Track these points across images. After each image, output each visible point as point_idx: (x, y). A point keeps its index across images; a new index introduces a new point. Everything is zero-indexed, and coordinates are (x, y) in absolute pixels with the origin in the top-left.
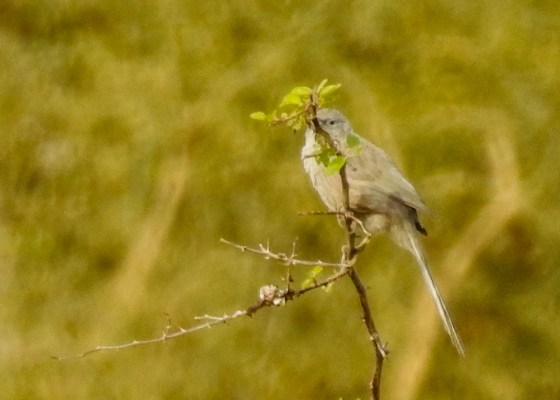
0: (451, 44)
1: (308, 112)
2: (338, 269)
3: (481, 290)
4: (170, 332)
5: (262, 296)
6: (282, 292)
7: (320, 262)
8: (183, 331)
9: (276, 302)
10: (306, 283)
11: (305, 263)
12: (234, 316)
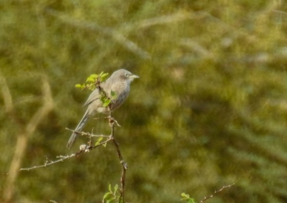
0: (27, 49)
1: (97, 84)
2: (109, 138)
3: (40, 138)
4: (48, 163)
5: (81, 149)
6: (88, 147)
7: (102, 136)
8: (53, 162)
9: (86, 151)
10: (97, 144)
11: (97, 136)
12: (71, 156)
